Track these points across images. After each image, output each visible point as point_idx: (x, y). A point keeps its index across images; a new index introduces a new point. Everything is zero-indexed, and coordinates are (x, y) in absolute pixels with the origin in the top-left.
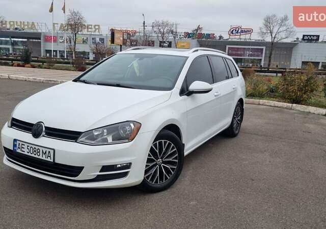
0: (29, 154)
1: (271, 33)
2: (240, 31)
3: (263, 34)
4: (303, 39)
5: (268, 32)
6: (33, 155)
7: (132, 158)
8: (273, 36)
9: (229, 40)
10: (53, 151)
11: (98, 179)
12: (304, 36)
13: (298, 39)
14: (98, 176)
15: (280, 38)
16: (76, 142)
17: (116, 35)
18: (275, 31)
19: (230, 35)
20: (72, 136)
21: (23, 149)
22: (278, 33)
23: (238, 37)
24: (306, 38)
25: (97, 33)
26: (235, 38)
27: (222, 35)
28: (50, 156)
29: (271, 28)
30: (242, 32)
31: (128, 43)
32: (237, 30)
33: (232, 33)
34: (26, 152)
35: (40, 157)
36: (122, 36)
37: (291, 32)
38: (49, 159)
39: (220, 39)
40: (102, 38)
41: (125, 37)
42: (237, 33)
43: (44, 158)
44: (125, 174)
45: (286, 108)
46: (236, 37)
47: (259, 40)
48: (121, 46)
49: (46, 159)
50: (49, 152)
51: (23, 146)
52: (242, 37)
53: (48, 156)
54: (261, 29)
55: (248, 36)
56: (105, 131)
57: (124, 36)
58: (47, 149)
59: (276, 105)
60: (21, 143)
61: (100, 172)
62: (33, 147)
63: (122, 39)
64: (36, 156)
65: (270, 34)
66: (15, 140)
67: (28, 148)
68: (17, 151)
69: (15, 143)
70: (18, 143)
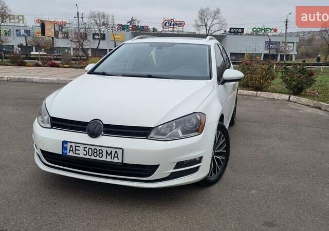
0: (87, 157)
1: (206, 25)
2: (172, 24)
3: (198, 26)
4: (230, 32)
5: (203, 24)
6: (93, 157)
7: (203, 152)
8: (208, 28)
9: (163, 32)
10: (121, 150)
11: (173, 176)
12: (231, 29)
13: (225, 31)
14: (172, 173)
15: (213, 30)
16: (147, 138)
17: (47, 27)
18: (209, 23)
19: (163, 27)
20: (142, 132)
21: (77, 152)
22: (211, 25)
23: (171, 29)
24: (232, 30)
25: (21, 24)
26: (168, 31)
27: (156, 28)
28: (117, 157)
29: (206, 21)
30: (175, 24)
31: (60, 36)
32: (170, 22)
33: (165, 25)
34: (81, 154)
35: (104, 159)
36: (53, 27)
37: (223, 25)
38: (116, 160)
39: (154, 31)
40: (28, 29)
41: (57, 29)
42: (170, 25)
43: (109, 159)
44: (197, 169)
45: (251, 96)
46: (170, 29)
47: (191, 32)
48: (53, 38)
49: (112, 160)
50: (116, 152)
51: (77, 148)
52: (175, 29)
53: (114, 157)
54: (196, 21)
55: (180, 29)
56: (174, 124)
57: (56, 27)
58: (112, 149)
59: (242, 93)
60: (74, 145)
61: (174, 169)
62: (93, 148)
63: (53, 30)
64: (98, 158)
65: (204, 26)
66: (65, 142)
67: (85, 149)
68: (68, 154)
69: (65, 145)
70: (69, 145)
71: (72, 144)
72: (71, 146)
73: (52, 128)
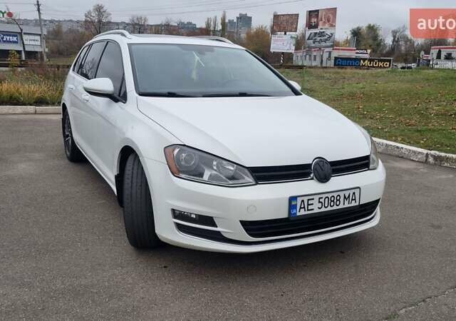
0: (323, 209)
6: (329, 209)
10: (358, 189)
21: (310, 207)
28: (355, 199)
34: (316, 208)
35: (341, 206)
38: (353, 204)
43: (346, 205)
49: (350, 205)
50: (354, 193)
51: (310, 202)
53: (352, 200)
58: (350, 191)
60: (305, 199)
62: (330, 195)
64: (335, 207)
66: (292, 199)
67: (321, 200)
68: (298, 214)
69: (293, 203)
70: (299, 200)
71: (302, 198)
72: (303, 201)
73: (257, 184)
